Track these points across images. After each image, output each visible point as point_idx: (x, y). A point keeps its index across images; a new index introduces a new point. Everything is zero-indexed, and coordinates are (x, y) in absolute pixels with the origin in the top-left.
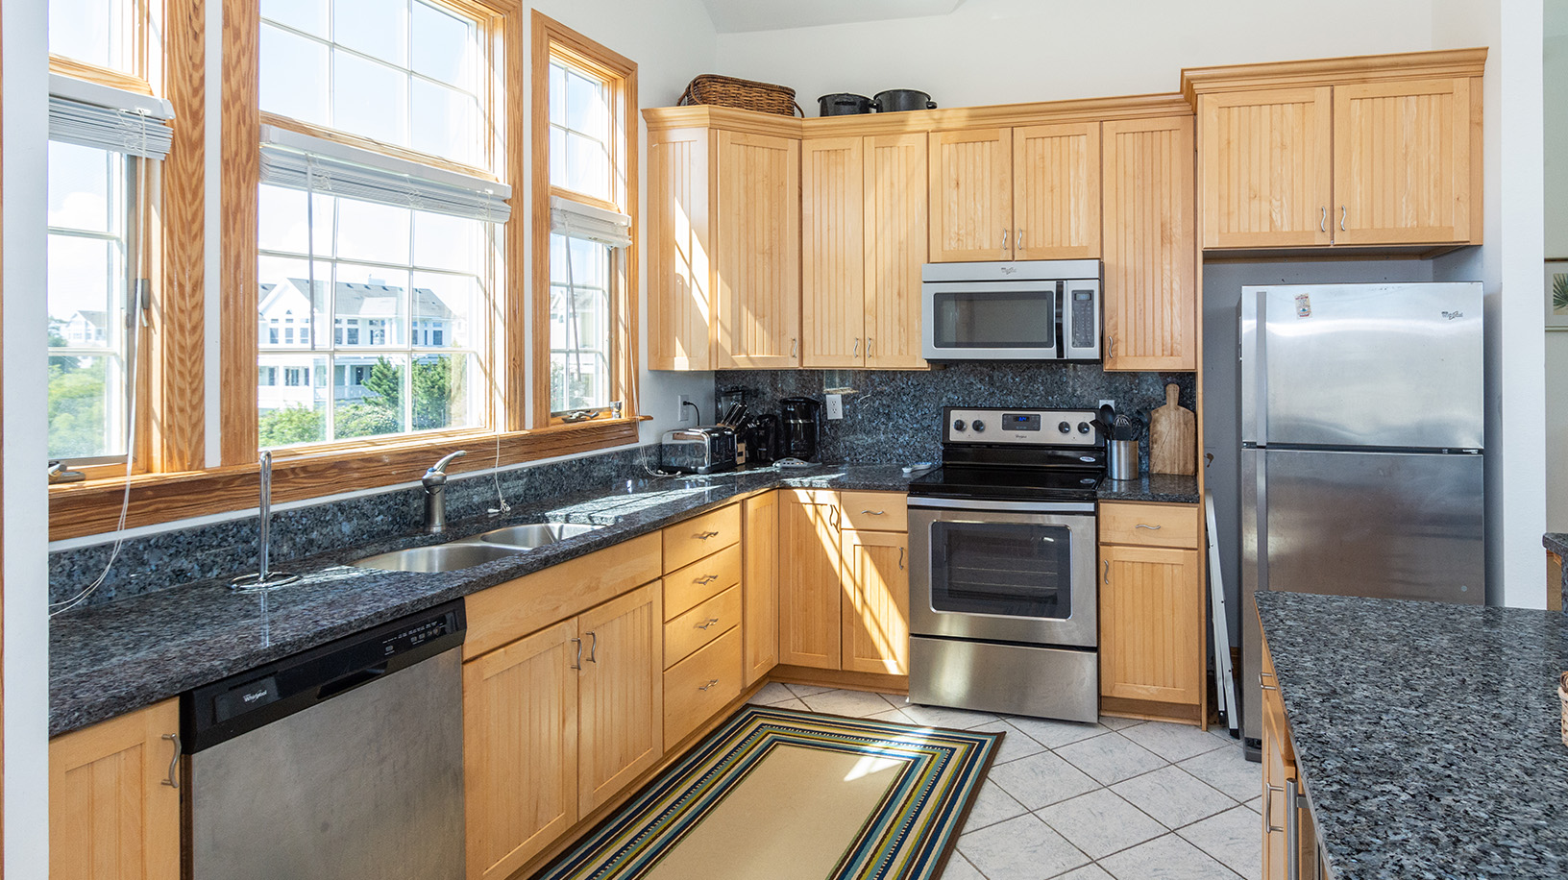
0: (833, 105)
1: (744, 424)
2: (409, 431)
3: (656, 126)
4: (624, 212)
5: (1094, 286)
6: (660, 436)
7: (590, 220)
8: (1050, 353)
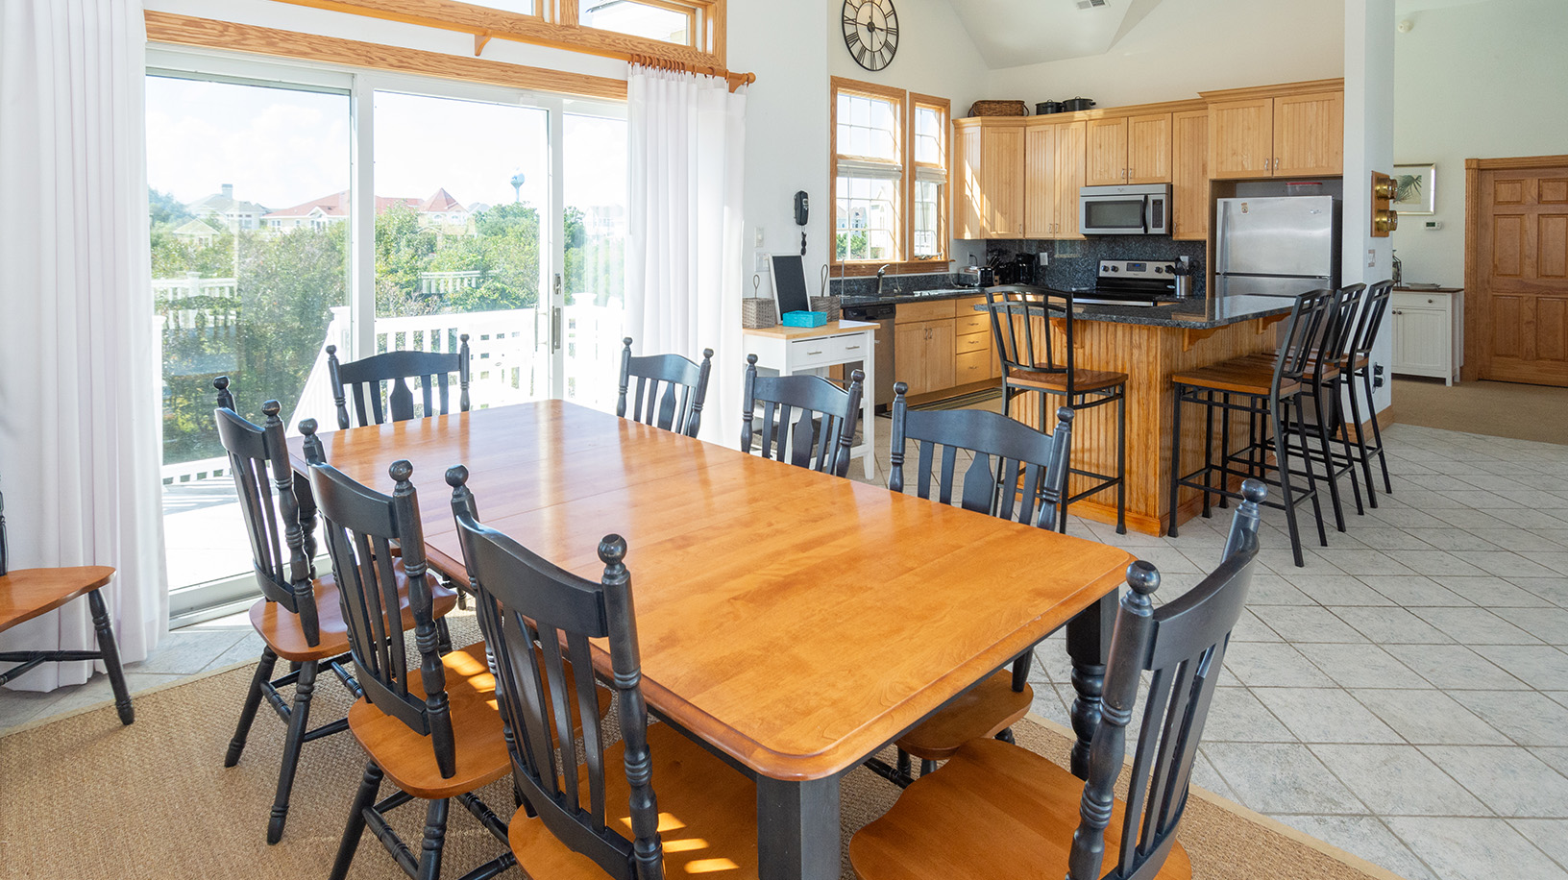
0: (1042, 109)
1: (998, 265)
2: (869, 258)
3: (958, 127)
4: (944, 169)
5: (1163, 197)
6: (958, 270)
7: (931, 174)
8: (1141, 231)
